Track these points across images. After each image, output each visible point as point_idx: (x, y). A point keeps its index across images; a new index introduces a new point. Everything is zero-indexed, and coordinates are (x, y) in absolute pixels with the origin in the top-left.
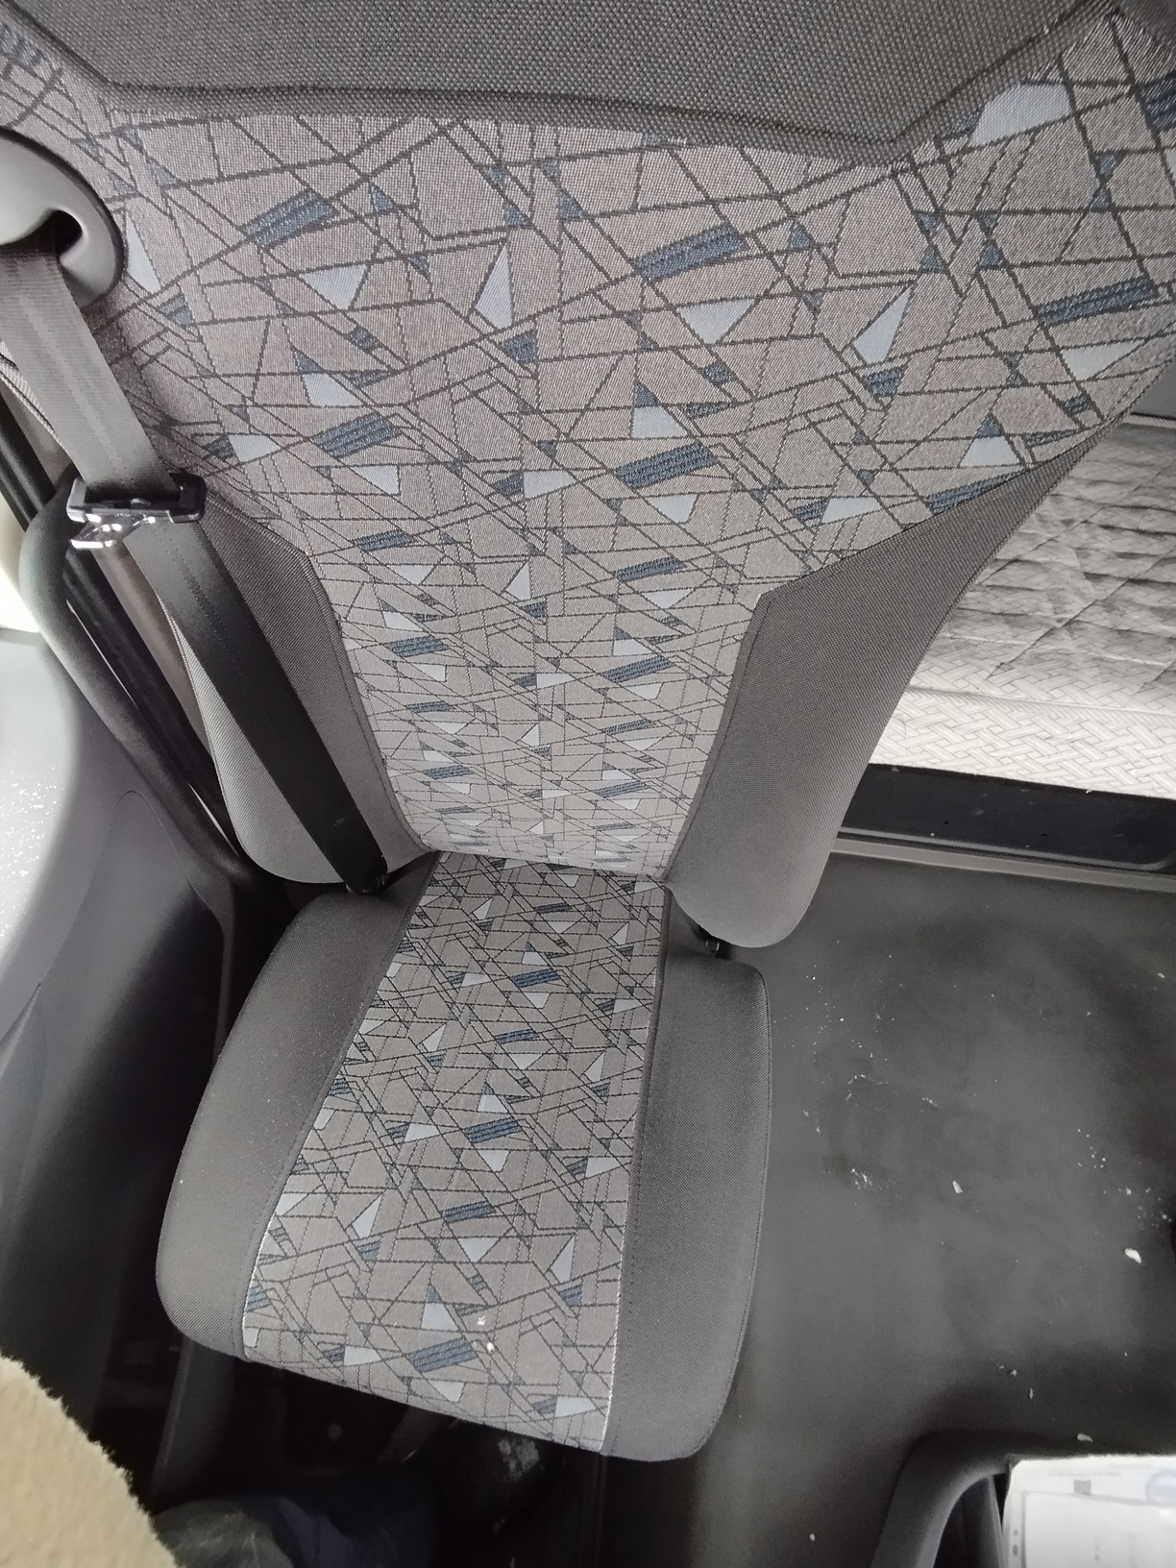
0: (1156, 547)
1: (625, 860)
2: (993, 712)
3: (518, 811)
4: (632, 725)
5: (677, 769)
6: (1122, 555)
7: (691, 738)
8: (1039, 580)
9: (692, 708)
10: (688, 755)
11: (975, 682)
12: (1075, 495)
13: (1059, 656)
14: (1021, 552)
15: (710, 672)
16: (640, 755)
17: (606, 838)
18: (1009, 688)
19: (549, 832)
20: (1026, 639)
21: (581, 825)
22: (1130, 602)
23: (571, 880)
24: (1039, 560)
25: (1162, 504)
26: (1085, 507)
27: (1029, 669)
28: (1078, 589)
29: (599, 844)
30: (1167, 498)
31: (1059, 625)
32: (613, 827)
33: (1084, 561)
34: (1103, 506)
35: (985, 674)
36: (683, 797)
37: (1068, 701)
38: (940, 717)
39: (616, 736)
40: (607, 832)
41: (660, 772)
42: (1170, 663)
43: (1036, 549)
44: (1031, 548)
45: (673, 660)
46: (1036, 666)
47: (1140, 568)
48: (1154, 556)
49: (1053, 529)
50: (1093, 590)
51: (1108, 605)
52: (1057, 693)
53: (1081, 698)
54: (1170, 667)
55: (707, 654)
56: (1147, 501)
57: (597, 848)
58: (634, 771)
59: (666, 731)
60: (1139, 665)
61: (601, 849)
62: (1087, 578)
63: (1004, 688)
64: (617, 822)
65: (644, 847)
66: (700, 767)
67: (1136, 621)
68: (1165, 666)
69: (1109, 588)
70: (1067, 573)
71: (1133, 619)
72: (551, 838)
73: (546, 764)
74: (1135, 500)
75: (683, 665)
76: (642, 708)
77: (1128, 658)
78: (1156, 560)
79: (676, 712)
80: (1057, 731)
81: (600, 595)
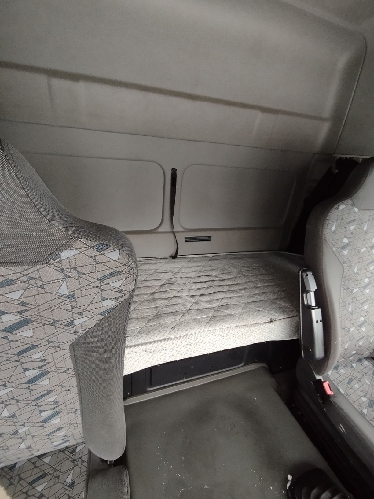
0: (205, 285)
1: (66, 441)
2: (174, 342)
3: (9, 443)
4: (45, 394)
5: (69, 402)
6: (198, 289)
7: (69, 390)
8: (179, 301)
9: (65, 381)
10: (71, 396)
11: (166, 336)
12: (185, 276)
13: (186, 321)
14: (175, 294)
15: (65, 369)
16: (53, 403)
17: (53, 437)
18: (175, 334)
19: (28, 445)
20: (178, 318)
21: (41, 437)
22: (201, 301)
23: (47, 460)
24: (179, 295)
25: (205, 274)
26: (188, 279)
27: (179, 327)
28: (189, 301)
29: (52, 440)
30: (205, 273)
31: (185, 312)
32: (54, 432)
33: (190, 293)
34: (192, 278)
35: (168, 332)
36: (76, 410)
37: (190, 333)
38: (161, 348)
39: (40, 400)
40: (53, 435)
41: (64, 405)
42: (212, 315)
43: (178, 293)
44: (176, 293)
45: (49, 370)
46: (181, 326)
47: (202, 291)
48: (205, 288)
49: (181, 286)
50: (193, 300)
51: (196, 303)
52: (187, 332)
53: (193, 331)
54: (212, 316)
55: (62, 364)
56: (201, 274)
57: (52, 442)
58: (54, 409)
59: (59, 391)
60: (205, 318)
61: (54, 442)
62: (191, 297)
63: (174, 334)
64: (55, 429)
65: (70, 434)
66: (77, 398)
67: (203, 306)
68: (211, 316)
69: (196, 298)
70: (186, 297)
71: (203, 305)
72: (30, 447)
73: (15, 420)
74: (199, 275)
75: (54, 371)
76: (46, 388)
77: (202, 317)
78: (206, 288)
79: (59, 385)
80: (192, 341)
81: (12, 362)
